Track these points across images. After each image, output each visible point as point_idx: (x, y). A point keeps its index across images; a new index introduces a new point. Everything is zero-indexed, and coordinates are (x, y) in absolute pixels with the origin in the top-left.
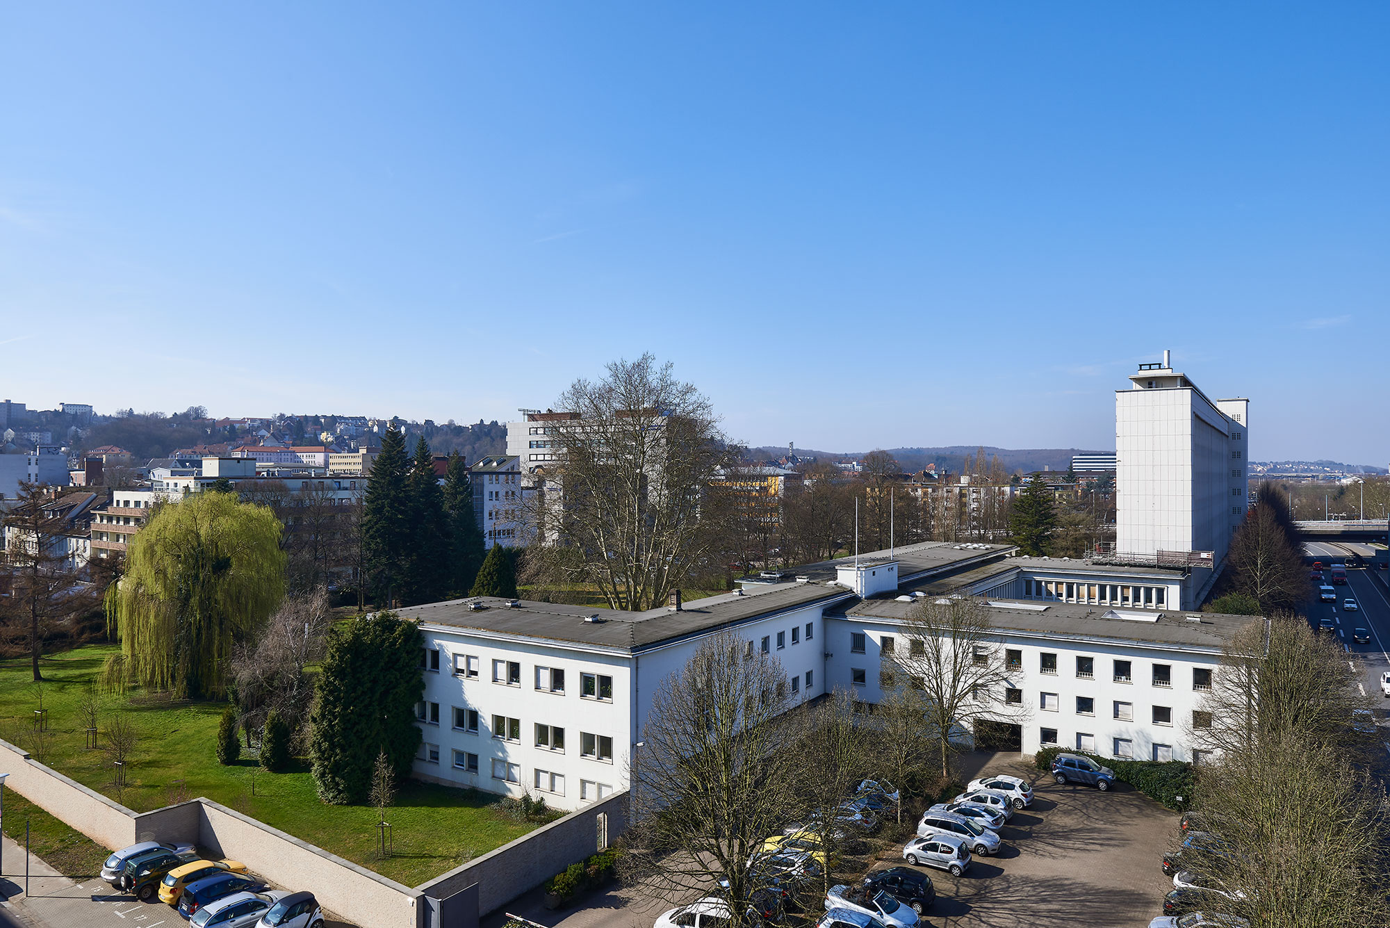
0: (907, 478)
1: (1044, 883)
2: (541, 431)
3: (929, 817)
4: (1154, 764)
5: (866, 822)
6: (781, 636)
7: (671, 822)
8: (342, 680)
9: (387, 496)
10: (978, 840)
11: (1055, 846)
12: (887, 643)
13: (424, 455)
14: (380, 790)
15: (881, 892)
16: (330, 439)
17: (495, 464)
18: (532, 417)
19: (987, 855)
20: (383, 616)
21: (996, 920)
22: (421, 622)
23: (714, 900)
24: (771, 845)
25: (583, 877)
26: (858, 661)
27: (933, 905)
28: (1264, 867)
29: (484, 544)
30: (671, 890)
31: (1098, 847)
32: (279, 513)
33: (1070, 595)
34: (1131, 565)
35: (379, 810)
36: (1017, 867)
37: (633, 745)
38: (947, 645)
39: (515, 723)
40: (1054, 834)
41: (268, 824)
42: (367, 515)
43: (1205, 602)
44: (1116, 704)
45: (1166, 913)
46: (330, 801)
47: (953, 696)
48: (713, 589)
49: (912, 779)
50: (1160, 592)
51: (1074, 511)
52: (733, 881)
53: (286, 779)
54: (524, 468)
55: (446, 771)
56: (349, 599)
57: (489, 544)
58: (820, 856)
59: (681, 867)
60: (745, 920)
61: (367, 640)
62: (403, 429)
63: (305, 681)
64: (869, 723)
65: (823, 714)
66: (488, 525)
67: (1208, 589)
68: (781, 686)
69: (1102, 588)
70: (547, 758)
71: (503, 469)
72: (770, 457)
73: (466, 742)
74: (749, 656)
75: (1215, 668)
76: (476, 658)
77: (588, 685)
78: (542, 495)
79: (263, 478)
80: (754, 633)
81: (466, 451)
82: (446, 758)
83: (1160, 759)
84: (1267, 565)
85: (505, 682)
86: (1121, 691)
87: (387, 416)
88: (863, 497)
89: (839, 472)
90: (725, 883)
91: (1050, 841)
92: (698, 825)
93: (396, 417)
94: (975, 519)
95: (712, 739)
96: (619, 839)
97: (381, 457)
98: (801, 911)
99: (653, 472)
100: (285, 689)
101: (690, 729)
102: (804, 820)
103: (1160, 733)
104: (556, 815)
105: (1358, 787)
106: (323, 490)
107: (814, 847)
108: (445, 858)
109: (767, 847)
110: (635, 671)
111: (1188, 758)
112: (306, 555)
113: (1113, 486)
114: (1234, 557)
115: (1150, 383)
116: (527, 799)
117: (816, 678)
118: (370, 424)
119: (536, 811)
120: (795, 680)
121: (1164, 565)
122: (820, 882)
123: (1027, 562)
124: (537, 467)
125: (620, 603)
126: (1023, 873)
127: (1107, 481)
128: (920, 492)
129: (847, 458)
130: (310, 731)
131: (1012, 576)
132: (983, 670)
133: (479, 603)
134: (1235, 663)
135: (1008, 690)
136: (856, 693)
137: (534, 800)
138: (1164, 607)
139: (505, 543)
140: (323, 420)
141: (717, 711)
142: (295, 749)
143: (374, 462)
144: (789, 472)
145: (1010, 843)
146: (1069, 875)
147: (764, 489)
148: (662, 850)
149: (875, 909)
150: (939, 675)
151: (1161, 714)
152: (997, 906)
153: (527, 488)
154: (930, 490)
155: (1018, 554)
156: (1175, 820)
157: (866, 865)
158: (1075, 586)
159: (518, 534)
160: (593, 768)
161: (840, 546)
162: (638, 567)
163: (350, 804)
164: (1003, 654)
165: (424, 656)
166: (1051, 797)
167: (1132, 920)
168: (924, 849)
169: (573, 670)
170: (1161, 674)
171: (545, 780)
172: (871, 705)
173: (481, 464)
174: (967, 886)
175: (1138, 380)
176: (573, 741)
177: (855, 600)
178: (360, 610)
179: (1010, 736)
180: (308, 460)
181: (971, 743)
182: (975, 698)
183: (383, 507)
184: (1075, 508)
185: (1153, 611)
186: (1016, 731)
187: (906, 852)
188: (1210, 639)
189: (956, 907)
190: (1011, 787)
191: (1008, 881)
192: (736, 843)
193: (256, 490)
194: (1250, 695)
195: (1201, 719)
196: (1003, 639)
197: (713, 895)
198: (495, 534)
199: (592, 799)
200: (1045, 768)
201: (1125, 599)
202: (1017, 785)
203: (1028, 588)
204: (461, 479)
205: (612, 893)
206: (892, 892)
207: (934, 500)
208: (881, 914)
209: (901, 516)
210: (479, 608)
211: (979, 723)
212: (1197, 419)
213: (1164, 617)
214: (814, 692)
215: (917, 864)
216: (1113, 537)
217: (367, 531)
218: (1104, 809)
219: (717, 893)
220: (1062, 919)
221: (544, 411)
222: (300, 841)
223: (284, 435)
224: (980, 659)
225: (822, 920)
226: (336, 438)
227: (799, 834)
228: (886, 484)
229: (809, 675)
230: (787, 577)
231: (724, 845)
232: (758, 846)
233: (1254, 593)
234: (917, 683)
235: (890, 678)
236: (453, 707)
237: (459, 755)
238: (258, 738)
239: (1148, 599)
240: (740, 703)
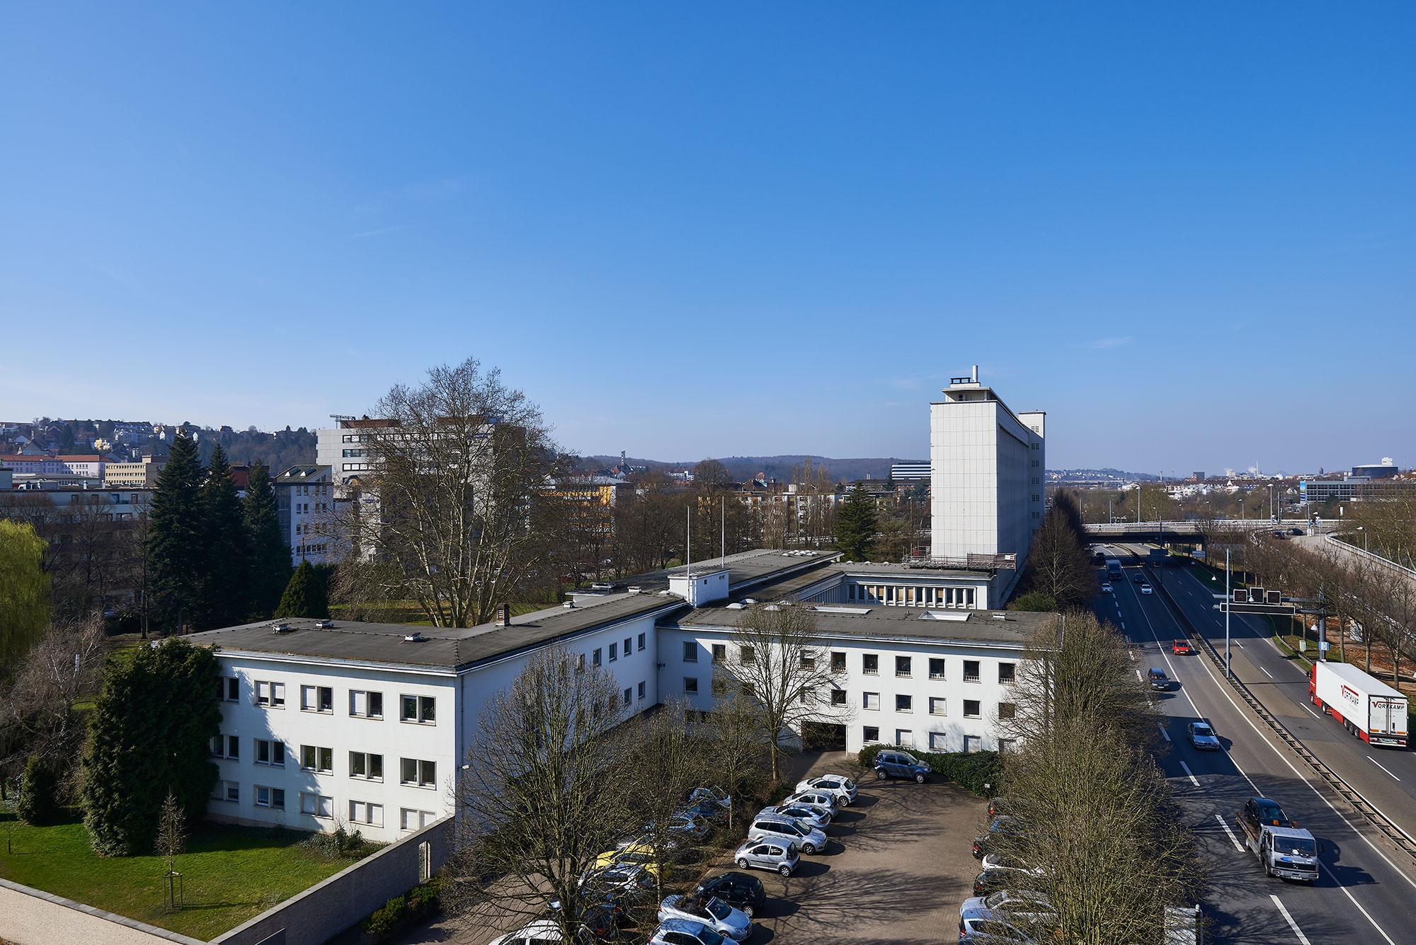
0: (737, 487)
1: (866, 876)
2: (356, 439)
3: (760, 821)
4: (965, 755)
5: (699, 830)
6: (613, 648)
7: (498, 846)
8: (120, 717)
9: (175, 511)
10: (806, 839)
11: (877, 840)
12: (719, 650)
13: (221, 464)
14: (168, 836)
15: (713, 899)
16: (107, 447)
17: (303, 474)
18: (346, 424)
19: (814, 853)
20: (172, 644)
21: (823, 916)
22: (217, 648)
23: (545, 923)
24: (603, 861)
25: (403, 912)
26: (691, 670)
27: (764, 906)
28: (1058, 844)
29: (291, 560)
30: (499, 916)
31: (916, 838)
32: (41, 530)
33: (890, 597)
34: (944, 568)
35: (166, 859)
36: (844, 863)
37: (458, 768)
38: (776, 650)
39: (327, 754)
40: (876, 829)
41: (28, 885)
42: (151, 531)
43: (1009, 601)
44: (932, 700)
45: (976, 894)
46: (106, 853)
47: (782, 701)
48: (544, 602)
49: (743, 784)
50: (970, 592)
51: (893, 518)
52: (564, 902)
53: (52, 832)
54: (337, 479)
55: (247, 809)
56: (131, 625)
57: (297, 561)
58: (653, 868)
59: (510, 892)
60: (576, 940)
61: (151, 670)
62: (195, 436)
63: (75, 720)
64: (700, 731)
65: (655, 725)
66: (296, 540)
67: (1012, 588)
68: (613, 699)
69: (919, 590)
70: (364, 788)
71: (313, 480)
72: (602, 466)
73: (270, 777)
74: (581, 669)
75: (1017, 661)
76: (282, 684)
77: (409, 708)
78: (357, 507)
79: (22, 491)
80: (585, 646)
81: (270, 460)
82: (248, 796)
83: (971, 751)
84: (1061, 565)
85: (316, 709)
86: (937, 687)
87: (176, 421)
88: (695, 506)
89: (671, 481)
90: (556, 904)
91: (872, 835)
92: (528, 846)
93: (187, 423)
94: (802, 526)
95: (542, 757)
96: (444, 868)
97: (168, 467)
98: (634, 925)
99: (479, 482)
100: (50, 731)
101: (519, 748)
102: (637, 833)
103: (971, 726)
104: (374, 847)
105: (1134, 762)
106: (97, 503)
107: (648, 860)
108: (246, 905)
109: (600, 863)
110: (460, 691)
111: (995, 748)
112: (76, 577)
113: (928, 493)
114: (1034, 558)
115: (961, 396)
116: (340, 834)
117: (649, 689)
118: (155, 429)
119: (352, 846)
120: (628, 692)
121: (973, 567)
122: (652, 894)
123: (851, 567)
124: (352, 477)
125: (444, 620)
126: (848, 868)
127: (923, 487)
128: (750, 501)
129: (679, 467)
130: (82, 776)
131: (836, 582)
132: (810, 673)
133: (285, 625)
134: (1034, 656)
135: (833, 692)
136: (689, 702)
137: (349, 834)
138: (973, 606)
139: (315, 560)
140: (97, 426)
141: (548, 727)
142: (62, 797)
143: (160, 473)
144: (621, 481)
145: (836, 840)
146: (891, 866)
147: (597, 499)
148: (489, 877)
149: (707, 916)
150: (769, 680)
151: (971, 707)
152: (824, 902)
153: (339, 500)
154: (760, 499)
155: (842, 560)
156: (983, 806)
157: (699, 873)
158: (894, 590)
159: (330, 547)
160: (416, 796)
161: (672, 556)
162: (464, 582)
163: (132, 854)
164: (828, 657)
165: (221, 686)
166: (874, 793)
167: (945, 903)
168: (755, 852)
169: (392, 693)
170: (971, 670)
171: (361, 812)
172: (703, 713)
173: (288, 474)
174: (796, 885)
175: (950, 393)
176: (392, 768)
177: (685, 609)
178: (144, 637)
179: (834, 736)
180: (79, 470)
181: (799, 745)
182: (802, 701)
183: (171, 521)
184: (894, 514)
185: (963, 611)
186: (841, 730)
187: (738, 856)
188: (1013, 635)
189: (785, 907)
190: (836, 785)
191: (834, 877)
192: (568, 862)
193: (13, 505)
194: (1047, 685)
195: (1006, 710)
196: (829, 643)
197: (543, 917)
198: (304, 550)
199: (414, 826)
200: (867, 765)
201: (939, 600)
202: (842, 783)
203: (852, 592)
204: (264, 490)
205: (435, 926)
206: (724, 898)
207: (764, 508)
208: (714, 921)
209: (731, 524)
210: (285, 631)
211: (807, 725)
212: (1001, 430)
213: (974, 616)
214: (647, 703)
215: (748, 868)
216: (928, 542)
217: (152, 550)
218: (921, 801)
219: (547, 915)
220: (883, 909)
221: (359, 417)
222: (70, 902)
223: (49, 442)
224: (807, 663)
225: (655, 933)
226: (114, 446)
227: (632, 847)
228: (717, 493)
229: (641, 686)
230: (619, 588)
231: (555, 864)
232: (590, 863)
233: (1050, 591)
234: (748, 689)
235: (722, 685)
236: (255, 740)
237: (263, 791)
238: (15, 789)
239: (960, 600)
240: (571, 719)
